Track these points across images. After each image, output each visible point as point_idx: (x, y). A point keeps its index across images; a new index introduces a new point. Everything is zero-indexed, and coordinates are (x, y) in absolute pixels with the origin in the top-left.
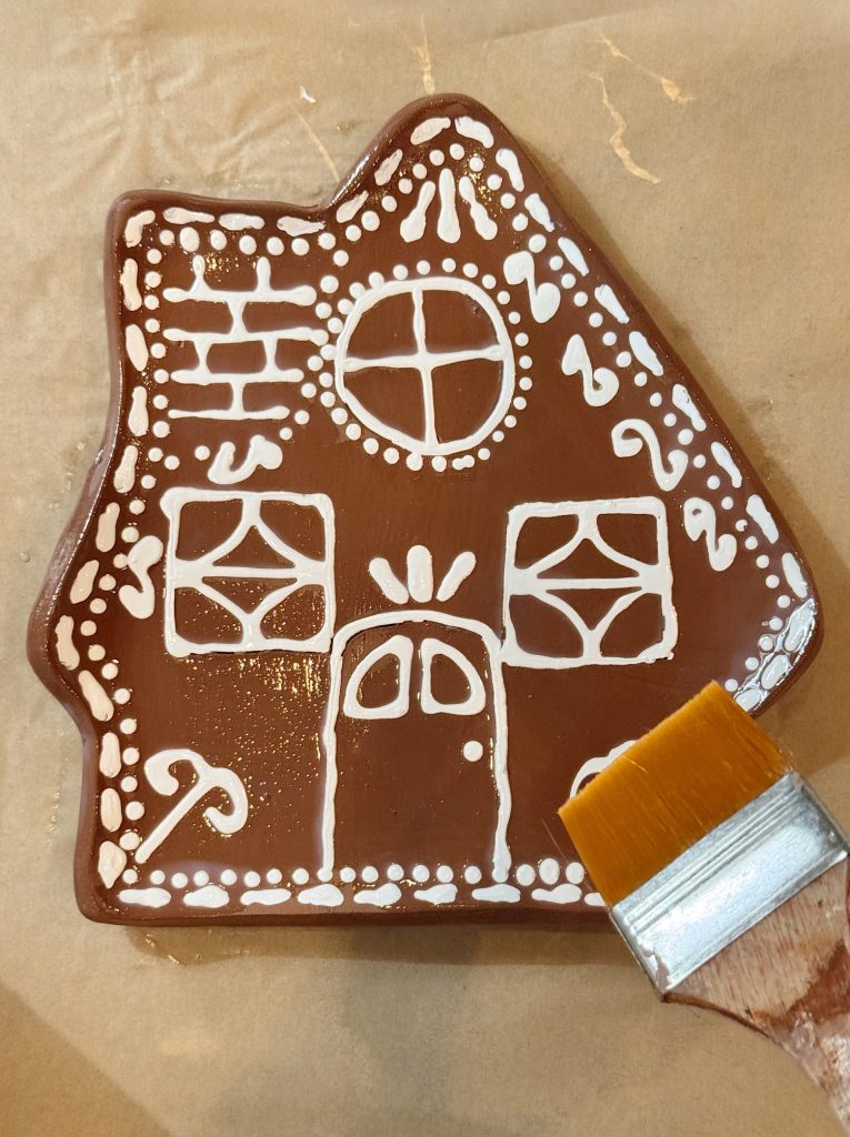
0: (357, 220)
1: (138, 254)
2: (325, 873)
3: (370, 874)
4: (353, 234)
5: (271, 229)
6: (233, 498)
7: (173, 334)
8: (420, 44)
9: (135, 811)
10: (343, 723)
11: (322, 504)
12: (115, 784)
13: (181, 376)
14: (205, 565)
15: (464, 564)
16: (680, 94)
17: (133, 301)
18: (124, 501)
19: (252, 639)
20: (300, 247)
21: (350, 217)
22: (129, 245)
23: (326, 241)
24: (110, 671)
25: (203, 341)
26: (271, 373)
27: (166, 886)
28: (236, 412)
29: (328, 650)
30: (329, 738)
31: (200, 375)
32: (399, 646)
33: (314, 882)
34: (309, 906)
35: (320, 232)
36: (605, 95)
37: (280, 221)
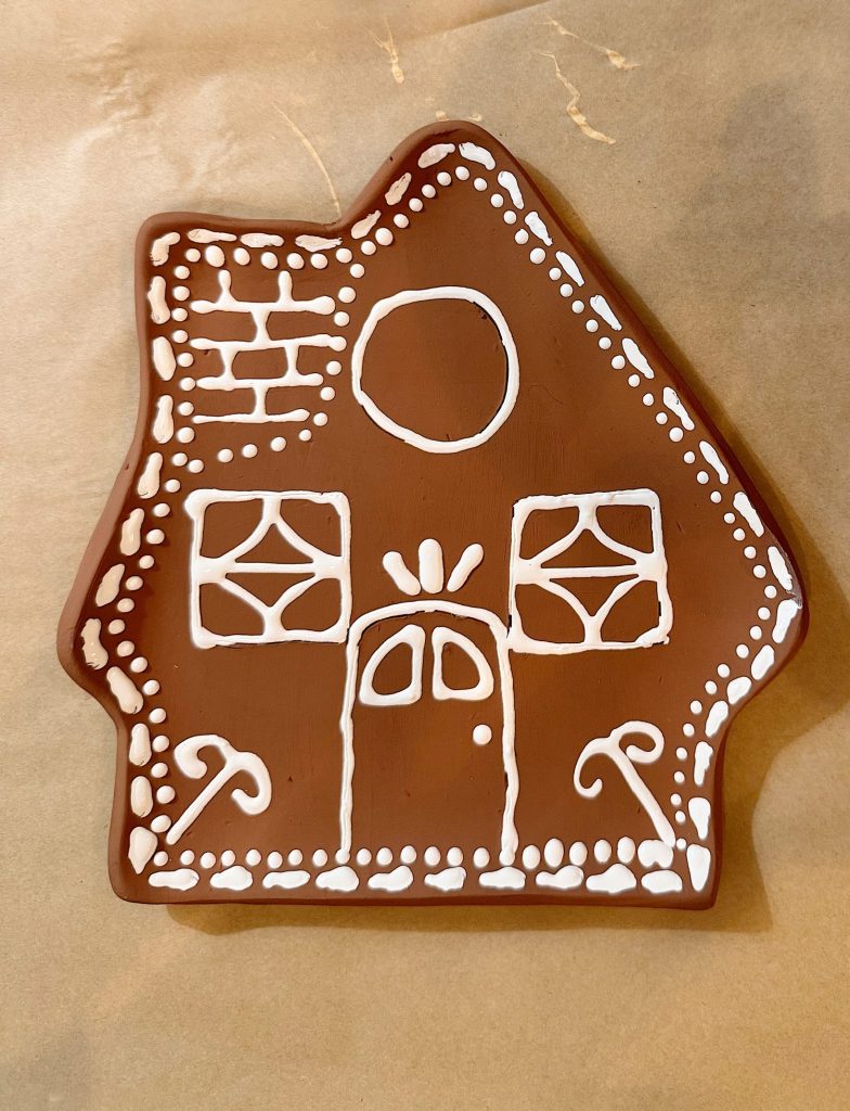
0: (371, 236)
1: (165, 271)
2: (342, 856)
3: (384, 857)
4: (368, 248)
5: (289, 246)
6: (254, 497)
7: (199, 344)
8: (386, 39)
9: (165, 794)
10: (359, 710)
11: (338, 501)
12: (144, 771)
13: (207, 383)
14: (227, 562)
15: (472, 555)
16: (625, 63)
17: (160, 314)
18: (147, 505)
19: (273, 631)
20: (318, 261)
21: (364, 233)
22: (156, 264)
23: (343, 255)
24: (138, 665)
25: (228, 350)
26: (292, 378)
27: (195, 866)
28: (258, 415)
29: (344, 640)
30: (346, 725)
31: (226, 382)
32: (411, 635)
33: (331, 865)
34: (326, 890)
35: (338, 247)
36: (558, 70)
37: (298, 239)
